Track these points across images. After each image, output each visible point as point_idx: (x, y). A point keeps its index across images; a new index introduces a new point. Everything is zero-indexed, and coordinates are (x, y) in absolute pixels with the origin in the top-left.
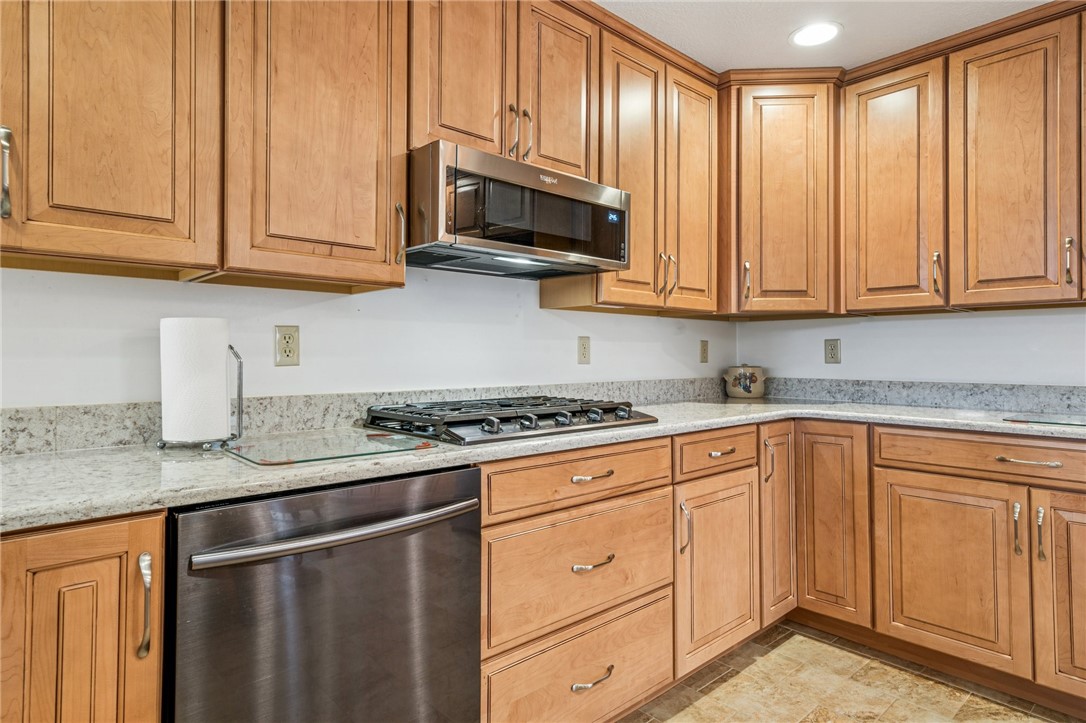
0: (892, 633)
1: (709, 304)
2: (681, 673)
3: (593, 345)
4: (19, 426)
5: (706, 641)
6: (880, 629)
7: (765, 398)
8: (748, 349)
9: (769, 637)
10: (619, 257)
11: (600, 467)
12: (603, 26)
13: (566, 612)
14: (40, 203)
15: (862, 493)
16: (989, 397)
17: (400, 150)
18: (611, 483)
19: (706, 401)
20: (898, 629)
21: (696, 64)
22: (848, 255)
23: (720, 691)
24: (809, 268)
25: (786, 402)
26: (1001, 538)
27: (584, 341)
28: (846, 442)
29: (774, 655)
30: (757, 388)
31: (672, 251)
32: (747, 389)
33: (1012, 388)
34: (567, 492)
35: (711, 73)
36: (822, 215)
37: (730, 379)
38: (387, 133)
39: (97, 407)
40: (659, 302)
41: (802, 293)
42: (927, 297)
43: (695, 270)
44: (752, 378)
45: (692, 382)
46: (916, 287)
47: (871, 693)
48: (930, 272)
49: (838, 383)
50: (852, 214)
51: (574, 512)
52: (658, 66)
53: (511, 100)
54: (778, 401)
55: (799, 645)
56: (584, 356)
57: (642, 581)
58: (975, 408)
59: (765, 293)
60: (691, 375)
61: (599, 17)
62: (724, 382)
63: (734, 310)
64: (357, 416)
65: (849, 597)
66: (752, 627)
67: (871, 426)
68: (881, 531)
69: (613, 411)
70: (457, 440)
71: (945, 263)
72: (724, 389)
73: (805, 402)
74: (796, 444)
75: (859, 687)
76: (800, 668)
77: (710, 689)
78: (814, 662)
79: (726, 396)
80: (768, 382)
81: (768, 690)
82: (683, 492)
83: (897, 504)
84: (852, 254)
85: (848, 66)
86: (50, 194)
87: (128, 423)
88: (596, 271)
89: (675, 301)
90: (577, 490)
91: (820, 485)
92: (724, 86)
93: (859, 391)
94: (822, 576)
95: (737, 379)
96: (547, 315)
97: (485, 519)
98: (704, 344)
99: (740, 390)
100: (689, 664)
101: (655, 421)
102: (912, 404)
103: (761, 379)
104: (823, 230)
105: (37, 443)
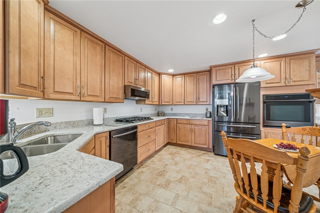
0: (179, 143)
1: (157, 103)
2: (156, 150)
3: (142, 109)
4: (74, 123)
5: (159, 146)
6: (177, 143)
7: (163, 116)
8: (161, 109)
9: (165, 146)
10: (149, 98)
11: (148, 125)
12: (146, 67)
13: (145, 143)
14: (86, 95)
15: (176, 127)
16: (188, 115)
17: (124, 85)
18: (149, 127)
19: (156, 116)
20: (179, 142)
21: (156, 72)
22: (174, 97)
23: (160, 152)
24: (170, 99)
25: (166, 116)
26: (189, 130)
27: (141, 108)
28: (174, 121)
29: (166, 148)
30: (163, 114)
31: (153, 97)
32: (161, 115)
33: (191, 114)
34: (145, 128)
35: (158, 73)
36: (171, 92)
37: (159, 113)
38: (122, 83)
39: (83, 120)
40: (152, 104)
41: (169, 102)
42: (182, 103)
43: (156, 99)
44: (162, 113)
45: (154, 114)
46: (181, 102)
47: (176, 150)
48: (183, 100)
49: (173, 113)
50: (175, 92)
51: (146, 131)
52: (152, 72)
53: (136, 78)
54: (165, 116)
55: (168, 146)
56: (141, 111)
57: (153, 139)
58: (187, 116)
59: (164, 102)
60: (154, 113)
61: (145, 66)
62: (158, 113)
63: (161, 104)
64: (114, 120)
65: (174, 140)
66: (163, 145)
67: (177, 119)
68: (178, 131)
69: (149, 118)
70: (133, 123)
71: (184, 99)
72: (158, 115)
73: (169, 116)
74: (168, 121)
75: (175, 149)
76: (169, 149)
77: (159, 152)
78: (170, 148)
79: (159, 116)
80: (164, 113)
81: (166, 151)
82: (157, 128)
83: (179, 128)
84: (175, 97)
85: (174, 74)
86: (87, 93)
87: (87, 122)
88: (145, 100)
89: (154, 103)
90: (146, 128)
91: (171, 126)
92: (159, 74)
93: (175, 114)
94: (171, 138)
95: (160, 113)
96: (137, 105)
97: (138, 132)
98: (156, 108)
99: (160, 115)
100: (157, 149)
101: (153, 119)
102: (181, 116)
103: (163, 113)
104: (171, 94)
105: (76, 125)
